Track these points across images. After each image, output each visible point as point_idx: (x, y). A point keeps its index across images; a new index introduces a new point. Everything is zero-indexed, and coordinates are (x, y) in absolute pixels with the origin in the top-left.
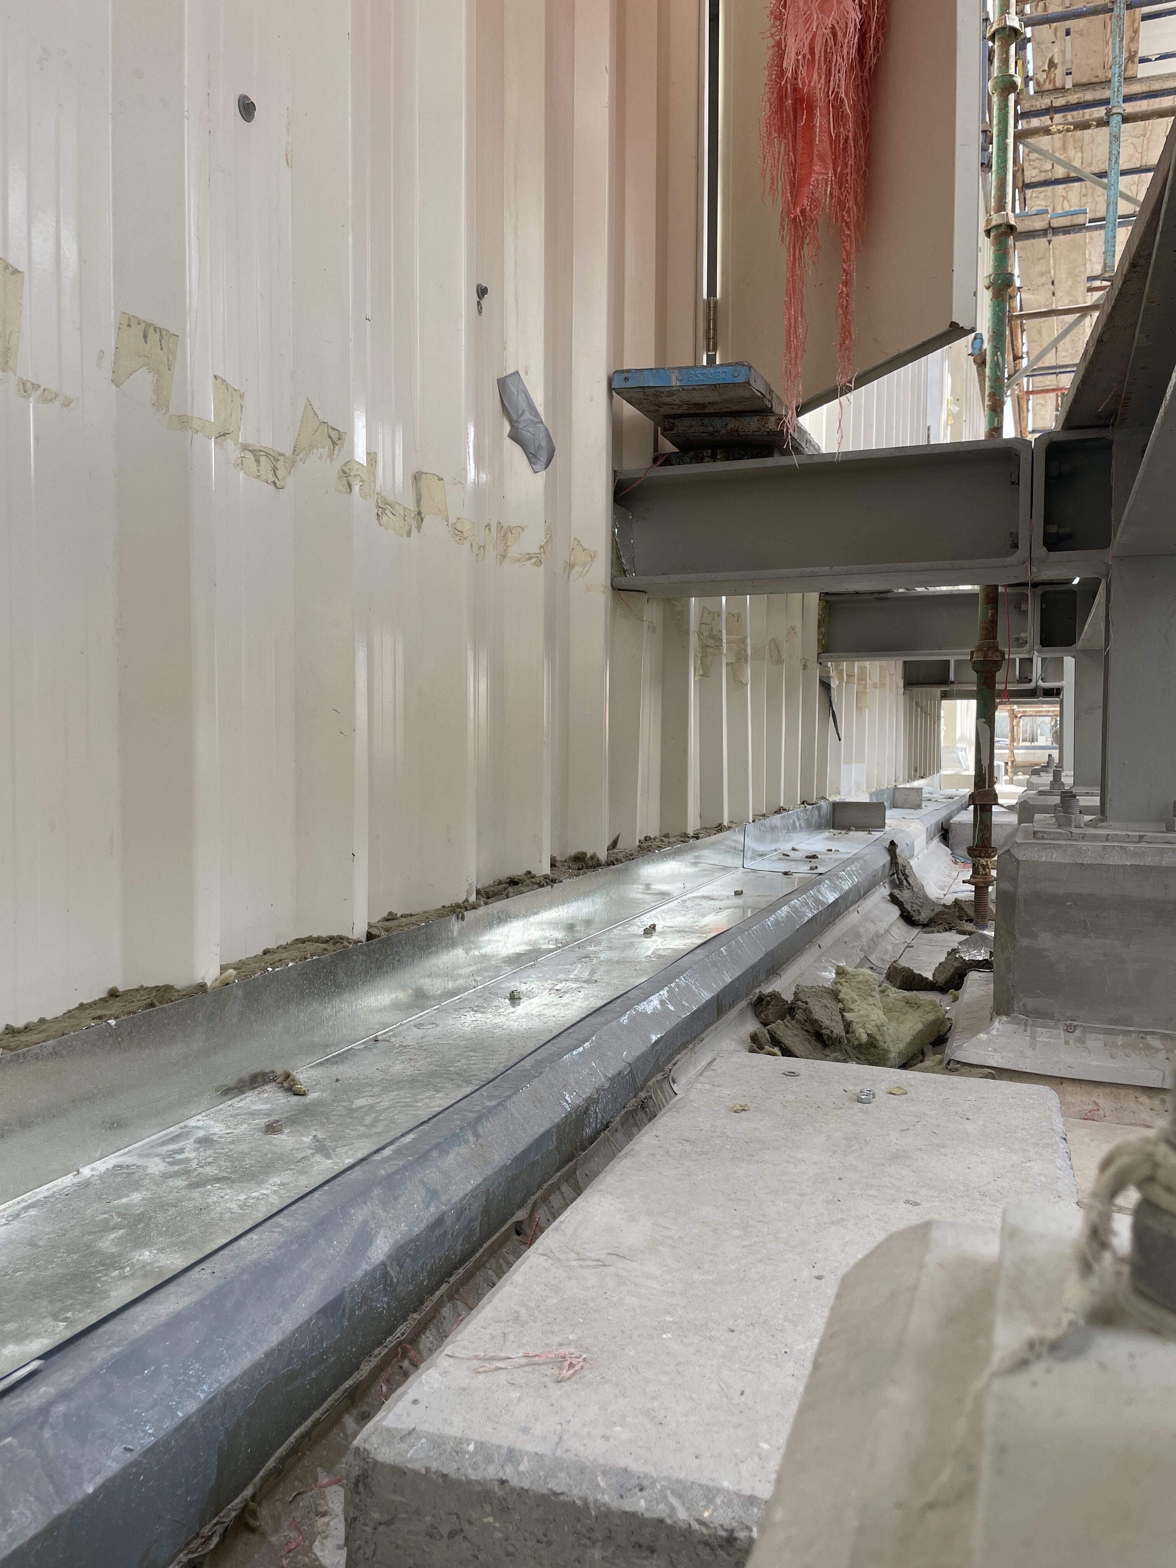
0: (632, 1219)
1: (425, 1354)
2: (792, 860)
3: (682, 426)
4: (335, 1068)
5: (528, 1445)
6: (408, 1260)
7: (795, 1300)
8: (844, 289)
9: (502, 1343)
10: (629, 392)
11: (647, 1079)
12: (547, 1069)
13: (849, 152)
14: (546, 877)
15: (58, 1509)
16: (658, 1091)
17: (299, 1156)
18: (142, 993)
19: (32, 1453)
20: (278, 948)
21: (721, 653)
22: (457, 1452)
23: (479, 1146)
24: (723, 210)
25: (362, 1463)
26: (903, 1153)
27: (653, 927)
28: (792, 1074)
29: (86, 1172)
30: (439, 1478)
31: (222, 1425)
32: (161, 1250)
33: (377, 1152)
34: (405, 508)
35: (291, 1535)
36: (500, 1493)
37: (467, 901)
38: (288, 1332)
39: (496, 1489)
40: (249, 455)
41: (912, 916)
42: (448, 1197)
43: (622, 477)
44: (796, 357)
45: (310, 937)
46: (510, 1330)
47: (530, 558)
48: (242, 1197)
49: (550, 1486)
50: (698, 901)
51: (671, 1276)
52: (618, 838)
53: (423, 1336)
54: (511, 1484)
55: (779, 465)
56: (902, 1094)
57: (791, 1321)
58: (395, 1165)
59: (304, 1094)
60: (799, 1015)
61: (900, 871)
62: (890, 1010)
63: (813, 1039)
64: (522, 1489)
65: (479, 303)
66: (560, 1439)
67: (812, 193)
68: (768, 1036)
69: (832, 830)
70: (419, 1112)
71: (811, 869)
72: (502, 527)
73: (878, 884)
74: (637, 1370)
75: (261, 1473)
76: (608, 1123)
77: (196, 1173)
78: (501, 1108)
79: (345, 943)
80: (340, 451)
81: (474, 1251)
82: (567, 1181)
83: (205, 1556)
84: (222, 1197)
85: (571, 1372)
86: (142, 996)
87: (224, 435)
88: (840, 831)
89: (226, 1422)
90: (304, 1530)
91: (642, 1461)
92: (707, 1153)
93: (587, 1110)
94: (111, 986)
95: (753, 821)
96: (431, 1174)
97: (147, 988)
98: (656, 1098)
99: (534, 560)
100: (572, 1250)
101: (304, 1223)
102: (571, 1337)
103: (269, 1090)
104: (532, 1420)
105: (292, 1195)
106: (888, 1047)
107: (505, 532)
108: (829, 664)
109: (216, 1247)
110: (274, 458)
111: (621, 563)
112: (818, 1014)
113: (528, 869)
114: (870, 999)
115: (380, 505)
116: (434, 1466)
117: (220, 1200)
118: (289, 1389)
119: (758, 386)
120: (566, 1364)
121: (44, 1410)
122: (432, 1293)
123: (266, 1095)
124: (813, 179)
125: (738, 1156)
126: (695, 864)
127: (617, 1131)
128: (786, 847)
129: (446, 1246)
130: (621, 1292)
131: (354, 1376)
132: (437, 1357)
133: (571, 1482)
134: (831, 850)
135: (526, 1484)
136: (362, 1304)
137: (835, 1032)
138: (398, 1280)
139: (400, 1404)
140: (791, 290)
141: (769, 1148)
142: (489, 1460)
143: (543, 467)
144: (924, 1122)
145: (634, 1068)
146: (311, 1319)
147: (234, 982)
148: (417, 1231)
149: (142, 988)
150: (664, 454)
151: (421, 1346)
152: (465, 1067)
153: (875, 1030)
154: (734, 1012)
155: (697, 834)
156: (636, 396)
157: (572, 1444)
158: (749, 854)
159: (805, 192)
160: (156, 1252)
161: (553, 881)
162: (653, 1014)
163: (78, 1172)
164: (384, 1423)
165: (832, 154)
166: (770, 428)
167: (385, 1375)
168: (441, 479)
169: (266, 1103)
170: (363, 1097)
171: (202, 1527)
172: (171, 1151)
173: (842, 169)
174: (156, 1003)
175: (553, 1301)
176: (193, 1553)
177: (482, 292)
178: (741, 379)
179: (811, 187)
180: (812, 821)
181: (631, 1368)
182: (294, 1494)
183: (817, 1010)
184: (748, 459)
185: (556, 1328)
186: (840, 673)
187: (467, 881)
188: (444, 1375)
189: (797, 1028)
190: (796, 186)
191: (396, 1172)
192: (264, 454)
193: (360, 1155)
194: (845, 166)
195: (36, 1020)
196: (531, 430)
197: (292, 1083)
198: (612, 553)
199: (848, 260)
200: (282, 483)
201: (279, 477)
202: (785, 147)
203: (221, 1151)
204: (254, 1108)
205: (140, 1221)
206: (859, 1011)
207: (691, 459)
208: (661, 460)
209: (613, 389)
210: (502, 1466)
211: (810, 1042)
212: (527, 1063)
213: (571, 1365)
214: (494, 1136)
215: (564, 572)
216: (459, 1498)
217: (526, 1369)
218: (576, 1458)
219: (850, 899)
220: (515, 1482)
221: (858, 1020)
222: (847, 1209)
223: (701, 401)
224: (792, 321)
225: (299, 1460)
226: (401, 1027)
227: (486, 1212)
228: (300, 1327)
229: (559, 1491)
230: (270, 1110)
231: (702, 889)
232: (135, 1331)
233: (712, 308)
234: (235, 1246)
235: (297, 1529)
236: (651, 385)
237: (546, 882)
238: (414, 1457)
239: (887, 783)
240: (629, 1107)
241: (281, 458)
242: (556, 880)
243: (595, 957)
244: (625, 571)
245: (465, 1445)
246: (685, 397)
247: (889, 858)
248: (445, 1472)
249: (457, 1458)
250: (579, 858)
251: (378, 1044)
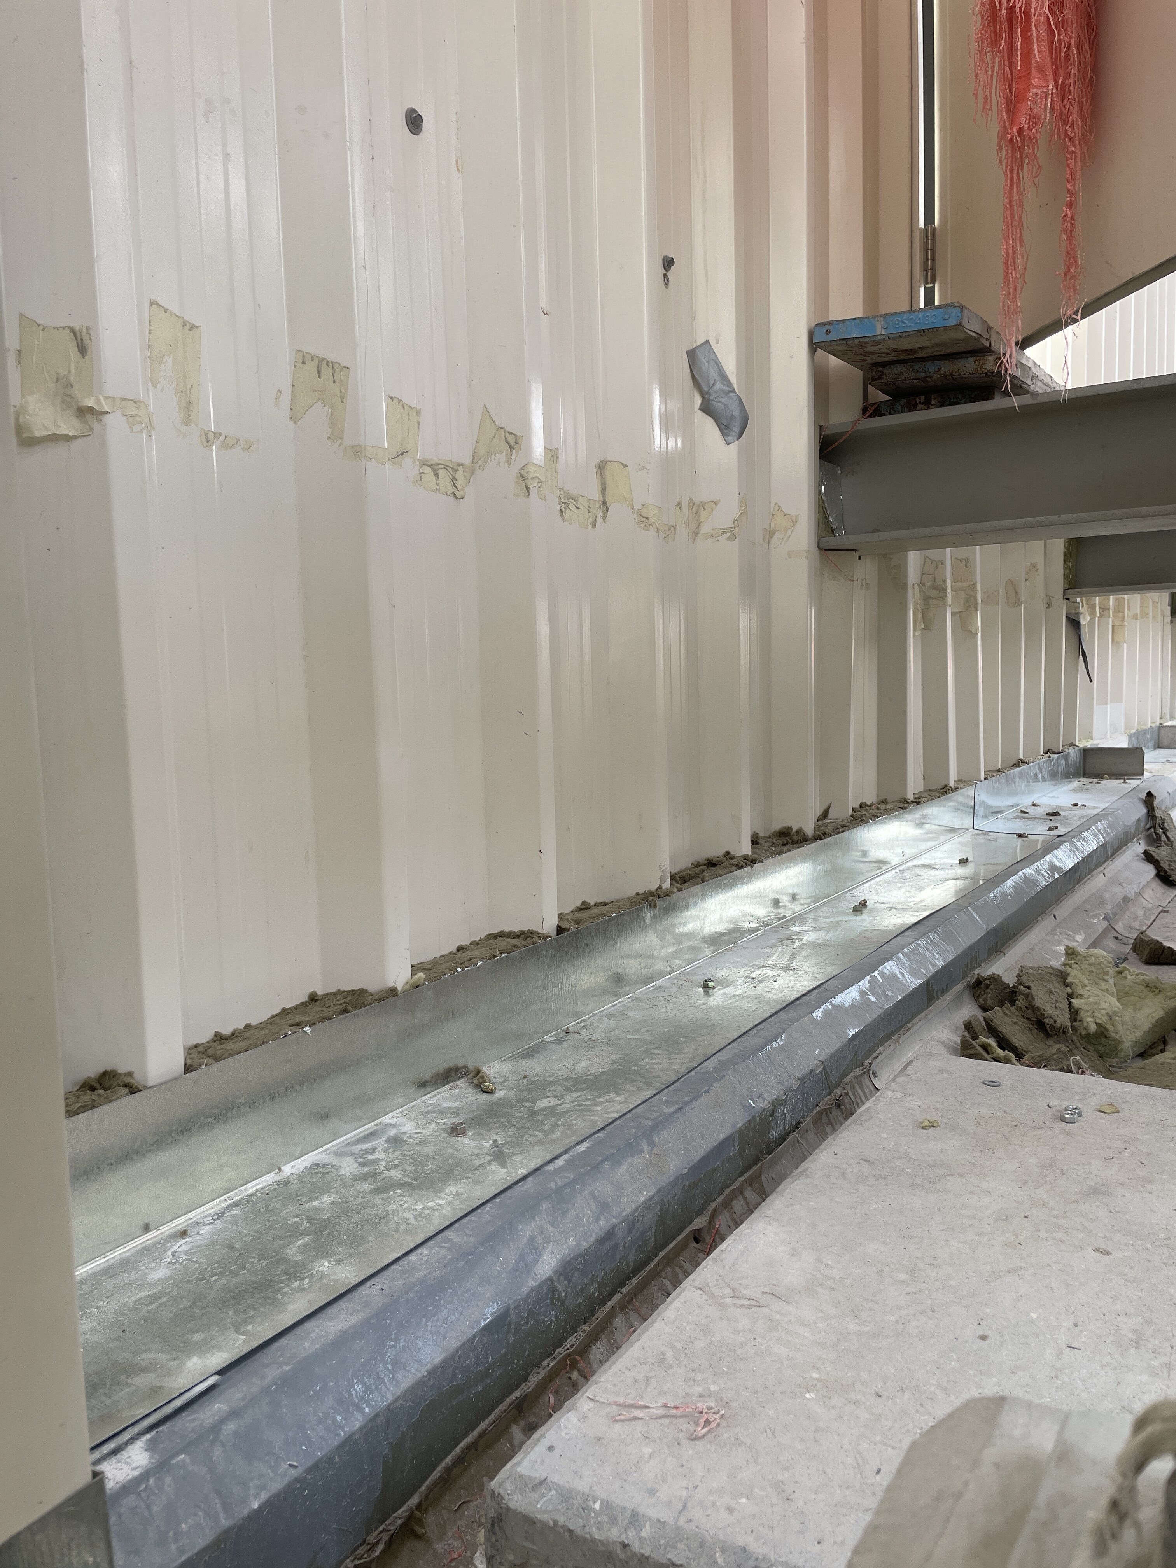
0: (795, 1253)
1: (595, 1365)
2: (1030, 819)
3: (891, 373)
4: (524, 1062)
5: (653, 1511)
6: (576, 1274)
7: (953, 1363)
8: (1069, 212)
9: (643, 1388)
10: (831, 345)
11: (845, 1075)
12: (730, 1072)
13: (1072, 59)
14: (745, 858)
15: (225, 1522)
16: (856, 1086)
17: (477, 1163)
18: (339, 997)
19: (204, 1470)
20: (471, 944)
21: (945, 604)
22: (584, 1509)
23: (653, 1156)
24: (941, 130)
25: (497, 1506)
26: (1102, 1188)
27: (864, 904)
28: (993, 1083)
29: (287, 1169)
30: (566, 1533)
31: (387, 1439)
32: (339, 1261)
33: (550, 1161)
34: (589, 500)
35: (455, 1543)
36: (622, 1556)
37: (660, 888)
38: (451, 1350)
39: (619, 1552)
40: (428, 470)
41: (1170, 876)
42: (619, 1210)
43: (827, 432)
44: (1015, 290)
45: (502, 932)
46: (654, 1374)
47: (724, 533)
48: (419, 1206)
49: (669, 1556)
50: (917, 871)
51: (826, 1324)
52: (829, 808)
53: (594, 1347)
54: (633, 1549)
55: (999, 407)
56: (1113, 1113)
57: (944, 1389)
58: (566, 1177)
59: (491, 1092)
60: (1021, 1002)
61: (1157, 825)
62: (1127, 994)
63: (1034, 1029)
64: (643, 1555)
65: (665, 275)
66: (685, 1506)
67: (1031, 109)
68: (984, 1024)
69: (1082, 779)
70: (596, 1118)
71: (1050, 829)
72: (694, 503)
73: (1131, 840)
74: (773, 1433)
75: (428, 1482)
76: (799, 1123)
77: (382, 1177)
78: (679, 1115)
79: (535, 939)
80: (517, 454)
81: (649, 1260)
82: (751, 1185)
83: (371, 1562)
84: (401, 1205)
85: (705, 1430)
86: (338, 1000)
87: (402, 454)
88: (1091, 780)
89: (390, 1436)
90: (467, 1539)
91: (763, 1541)
92: (885, 1177)
93: (773, 1113)
94: (311, 990)
95: (986, 779)
96: (602, 1187)
97: (344, 992)
98: (854, 1095)
99: (728, 534)
100: (728, 1286)
101: (472, 1240)
102: (713, 1388)
103: (460, 1085)
104: (660, 1482)
105: (464, 1207)
106: (1120, 1037)
107: (697, 508)
108: (1079, 600)
109: (388, 1261)
110: (453, 469)
111: (829, 522)
112: (1040, 1001)
113: (728, 850)
114: (1103, 984)
115: (563, 500)
116: (562, 1520)
117: (400, 1208)
118: (454, 1403)
119: (972, 327)
120: (702, 1421)
121: (216, 1428)
122: (603, 1303)
123: (457, 1091)
124: (1031, 94)
125: (918, 1182)
126: (920, 825)
127: (807, 1131)
128: (1025, 801)
129: (618, 1257)
130: (771, 1339)
131: (521, 1388)
132: (580, 1399)
133: (690, 1555)
134: (1076, 805)
135: (647, 1551)
136: (528, 1320)
137: (1058, 1022)
138: (566, 1294)
139: (537, 1449)
140: (1009, 217)
141: (952, 1175)
142: (613, 1521)
143: (735, 438)
144: (1133, 1149)
145: (826, 1066)
146: (475, 1336)
147: (424, 984)
148: (585, 1245)
149: (339, 992)
150: (874, 404)
151: (592, 1357)
152: (648, 1066)
153: (1105, 1019)
154: (948, 997)
155: (919, 798)
156: (838, 348)
157: (696, 1513)
158: (980, 811)
159: (1023, 109)
160: (334, 1263)
161: (753, 862)
162: (852, 1006)
163: (280, 1169)
164: (519, 1470)
165: (1053, 64)
166: (988, 369)
167: (553, 1386)
168: (625, 466)
169: (455, 1100)
170: (546, 1098)
171: (368, 1534)
172: (363, 1150)
173: (1065, 79)
174: (350, 1008)
175: (700, 1344)
176: (359, 1559)
177: (668, 263)
178: (952, 322)
179: (1029, 103)
180: (1057, 770)
181: (768, 1431)
182: (460, 1503)
183: (1041, 996)
184: (965, 403)
185: (699, 1376)
186: (1093, 607)
187: (660, 868)
188: (582, 1421)
189: (1017, 1016)
190: (1013, 103)
191: (565, 1186)
192: (442, 467)
193: (533, 1165)
194: (1068, 75)
195: (242, 1027)
196: (723, 400)
197: (481, 1080)
198: (819, 512)
199: (1073, 179)
200: (462, 493)
201: (459, 487)
202: (1000, 63)
203: (408, 1153)
204: (445, 1105)
205: (326, 1227)
206: (1089, 997)
207: (902, 407)
208: (871, 410)
209: (815, 343)
210: (625, 1530)
211: (1031, 1030)
212: (710, 1065)
213: (707, 1422)
214: (670, 1145)
215: (764, 540)
216: (584, 1555)
217: (663, 1421)
218: (697, 1530)
219: (1095, 861)
220: (636, 1547)
221: (1086, 1008)
222: (1028, 1256)
223: (910, 348)
224: (1011, 252)
225: (466, 1468)
226: (593, 1018)
227: (661, 1221)
228: (463, 1344)
229: (677, 1563)
230: (459, 1109)
231: (924, 856)
232: (305, 1349)
233: (930, 236)
234: (405, 1261)
235: (460, 1538)
236: (854, 336)
237: (746, 863)
238: (543, 1508)
239: (1151, 721)
240: (822, 1105)
241: (460, 468)
242: (756, 860)
243: (798, 939)
244: (833, 530)
245: (591, 1503)
246: (892, 344)
247: (1145, 811)
248: (571, 1528)
249: (584, 1515)
250: (784, 833)
251: (569, 1037)
